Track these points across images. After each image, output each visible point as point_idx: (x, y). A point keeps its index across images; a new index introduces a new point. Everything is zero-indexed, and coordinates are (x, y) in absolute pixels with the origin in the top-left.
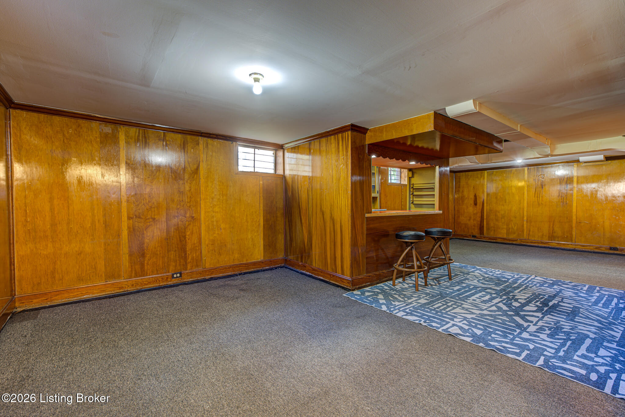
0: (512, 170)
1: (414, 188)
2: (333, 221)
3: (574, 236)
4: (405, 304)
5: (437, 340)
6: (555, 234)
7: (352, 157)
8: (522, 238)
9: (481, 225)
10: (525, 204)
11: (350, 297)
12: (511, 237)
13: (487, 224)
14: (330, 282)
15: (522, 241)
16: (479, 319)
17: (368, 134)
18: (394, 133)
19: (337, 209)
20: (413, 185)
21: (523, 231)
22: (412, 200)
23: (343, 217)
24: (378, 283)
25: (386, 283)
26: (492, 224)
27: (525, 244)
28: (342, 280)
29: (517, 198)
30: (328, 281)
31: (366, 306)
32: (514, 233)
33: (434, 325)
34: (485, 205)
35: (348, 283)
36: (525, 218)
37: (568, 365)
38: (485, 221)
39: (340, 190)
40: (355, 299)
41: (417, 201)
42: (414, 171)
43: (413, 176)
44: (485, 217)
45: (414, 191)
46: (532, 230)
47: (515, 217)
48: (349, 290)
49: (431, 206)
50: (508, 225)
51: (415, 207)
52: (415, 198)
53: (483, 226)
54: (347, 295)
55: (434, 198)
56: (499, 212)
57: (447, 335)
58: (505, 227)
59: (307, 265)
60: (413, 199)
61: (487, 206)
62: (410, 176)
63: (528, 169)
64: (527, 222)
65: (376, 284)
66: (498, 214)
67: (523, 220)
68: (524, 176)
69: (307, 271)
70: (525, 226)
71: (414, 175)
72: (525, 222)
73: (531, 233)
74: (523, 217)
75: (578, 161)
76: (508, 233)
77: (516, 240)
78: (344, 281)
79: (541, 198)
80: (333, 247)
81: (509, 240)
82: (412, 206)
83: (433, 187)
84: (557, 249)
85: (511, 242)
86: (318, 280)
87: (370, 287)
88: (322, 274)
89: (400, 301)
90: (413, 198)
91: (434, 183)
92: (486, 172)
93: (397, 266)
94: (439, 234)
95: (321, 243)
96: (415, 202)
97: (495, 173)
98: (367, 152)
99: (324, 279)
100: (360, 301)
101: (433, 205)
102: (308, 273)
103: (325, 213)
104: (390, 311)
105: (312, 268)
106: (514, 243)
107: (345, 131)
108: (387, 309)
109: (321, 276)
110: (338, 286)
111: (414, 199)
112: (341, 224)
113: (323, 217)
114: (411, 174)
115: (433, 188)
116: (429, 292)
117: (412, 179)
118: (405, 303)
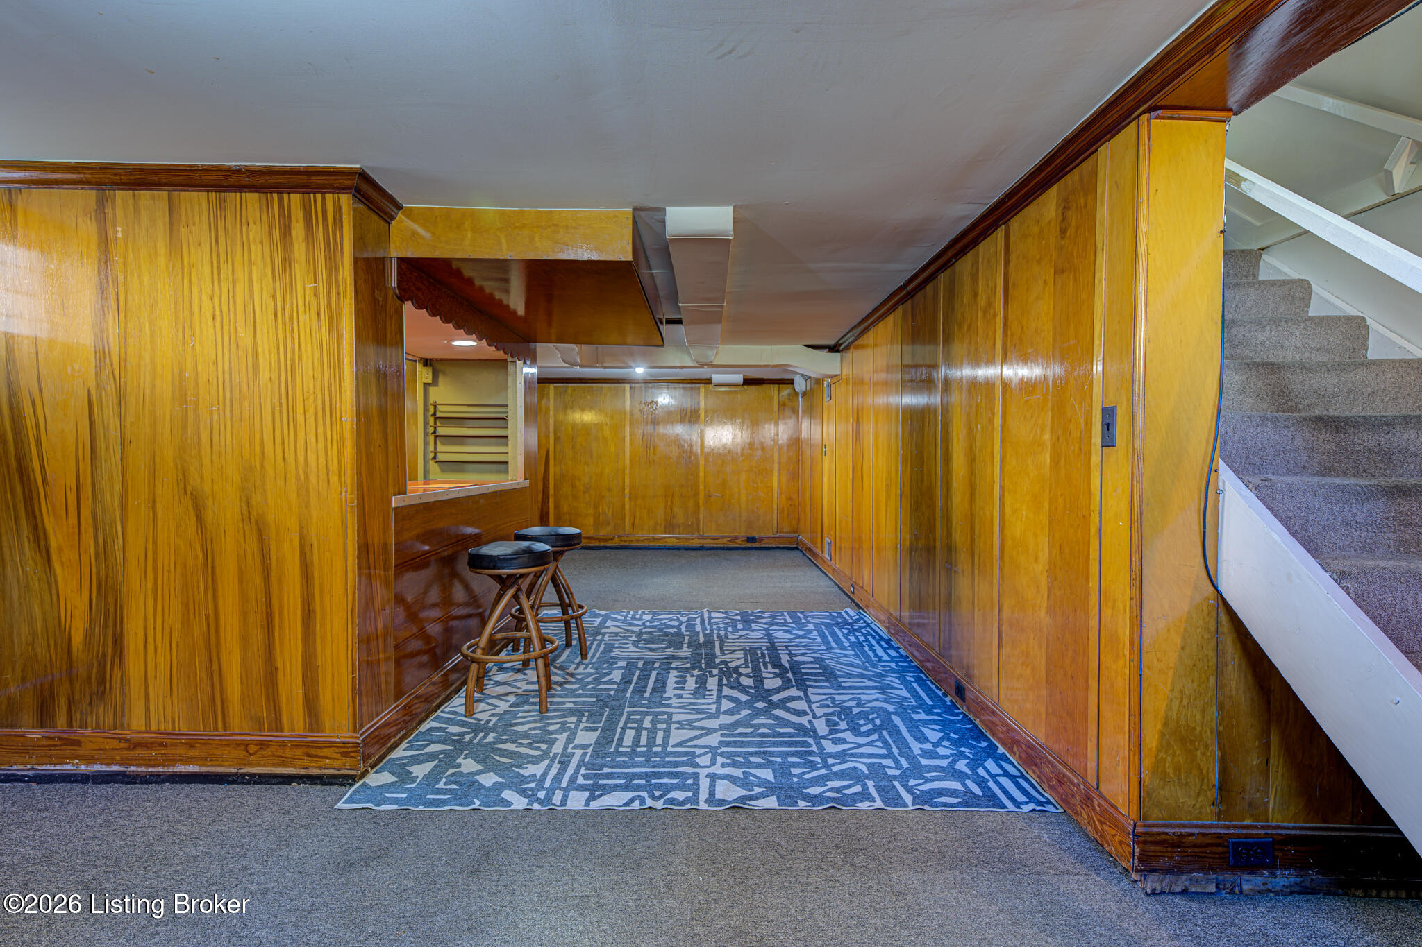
0: (602, 388)
1: (439, 414)
2: (259, 530)
3: (702, 522)
4: (556, 767)
5: (729, 838)
6: (675, 521)
7: (356, 292)
8: (621, 533)
9: (542, 509)
10: (627, 462)
11: (371, 805)
12: (603, 533)
13: (556, 507)
14: (243, 775)
15: (623, 539)
16: (734, 742)
17: (401, 223)
18: (503, 240)
19: (280, 483)
20: (435, 406)
21: (623, 519)
22: (432, 448)
23: (314, 514)
24: (420, 722)
25: (439, 713)
26: (565, 509)
27: (626, 544)
28: (313, 751)
29: (613, 449)
30: (233, 770)
31: (455, 816)
32: (608, 524)
33: (681, 799)
34: (552, 462)
35: (345, 754)
36: (627, 491)
37: (931, 781)
38: (551, 500)
39: (300, 410)
40: (396, 807)
41: (449, 452)
42: (438, 366)
43: (435, 382)
44: (552, 492)
45: (438, 424)
46: (638, 515)
47: (609, 490)
48: (348, 780)
49: (494, 466)
50: (596, 507)
51: (443, 471)
52: (443, 444)
53: (548, 513)
54: (349, 801)
55: (507, 445)
56: (579, 480)
57: (730, 812)
58: (591, 511)
59: (88, 732)
60: (435, 448)
61: (555, 466)
62: (426, 381)
63: (631, 387)
64: (630, 498)
65: (416, 728)
66: (578, 483)
67: (623, 495)
68: (624, 402)
69: (91, 760)
70: (627, 507)
71: (438, 378)
72: (627, 499)
73: (637, 521)
74: (624, 489)
75: (708, 381)
76: (597, 524)
77: (611, 539)
78: (326, 752)
79: (652, 449)
80: (257, 633)
81: (600, 540)
82: (433, 466)
83: (504, 416)
84: (678, 549)
85: (602, 544)
86: (163, 782)
87: (404, 745)
88: (195, 753)
89: (536, 761)
90: (435, 444)
91: (507, 406)
92: (552, 386)
93: (479, 651)
94: (558, 543)
95: (186, 623)
96: (441, 457)
97: (570, 391)
98: (395, 284)
99: (204, 770)
100: (421, 808)
101: (503, 466)
102: (96, 768)
103: (209, 503)
104: (541, 802)
105: (127, 740)
106: (608, 544)
107: (323, 189)
108: (526, 800)
109: (188, 761)
110: (287, 779)
111: (440, 448)
112: (302, 538)
113: (199, 518)
114: (431, 374)
115: (504, 419)
116: (572, 705)
117: (432, 390)
118: (553, 760)
